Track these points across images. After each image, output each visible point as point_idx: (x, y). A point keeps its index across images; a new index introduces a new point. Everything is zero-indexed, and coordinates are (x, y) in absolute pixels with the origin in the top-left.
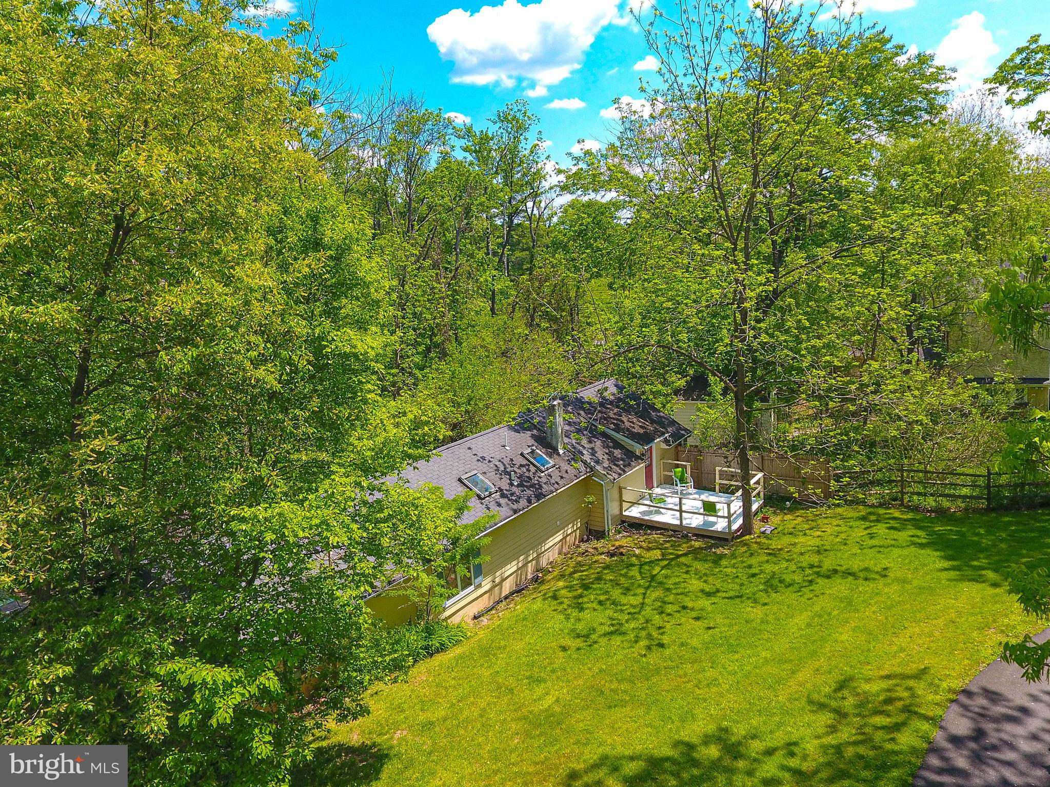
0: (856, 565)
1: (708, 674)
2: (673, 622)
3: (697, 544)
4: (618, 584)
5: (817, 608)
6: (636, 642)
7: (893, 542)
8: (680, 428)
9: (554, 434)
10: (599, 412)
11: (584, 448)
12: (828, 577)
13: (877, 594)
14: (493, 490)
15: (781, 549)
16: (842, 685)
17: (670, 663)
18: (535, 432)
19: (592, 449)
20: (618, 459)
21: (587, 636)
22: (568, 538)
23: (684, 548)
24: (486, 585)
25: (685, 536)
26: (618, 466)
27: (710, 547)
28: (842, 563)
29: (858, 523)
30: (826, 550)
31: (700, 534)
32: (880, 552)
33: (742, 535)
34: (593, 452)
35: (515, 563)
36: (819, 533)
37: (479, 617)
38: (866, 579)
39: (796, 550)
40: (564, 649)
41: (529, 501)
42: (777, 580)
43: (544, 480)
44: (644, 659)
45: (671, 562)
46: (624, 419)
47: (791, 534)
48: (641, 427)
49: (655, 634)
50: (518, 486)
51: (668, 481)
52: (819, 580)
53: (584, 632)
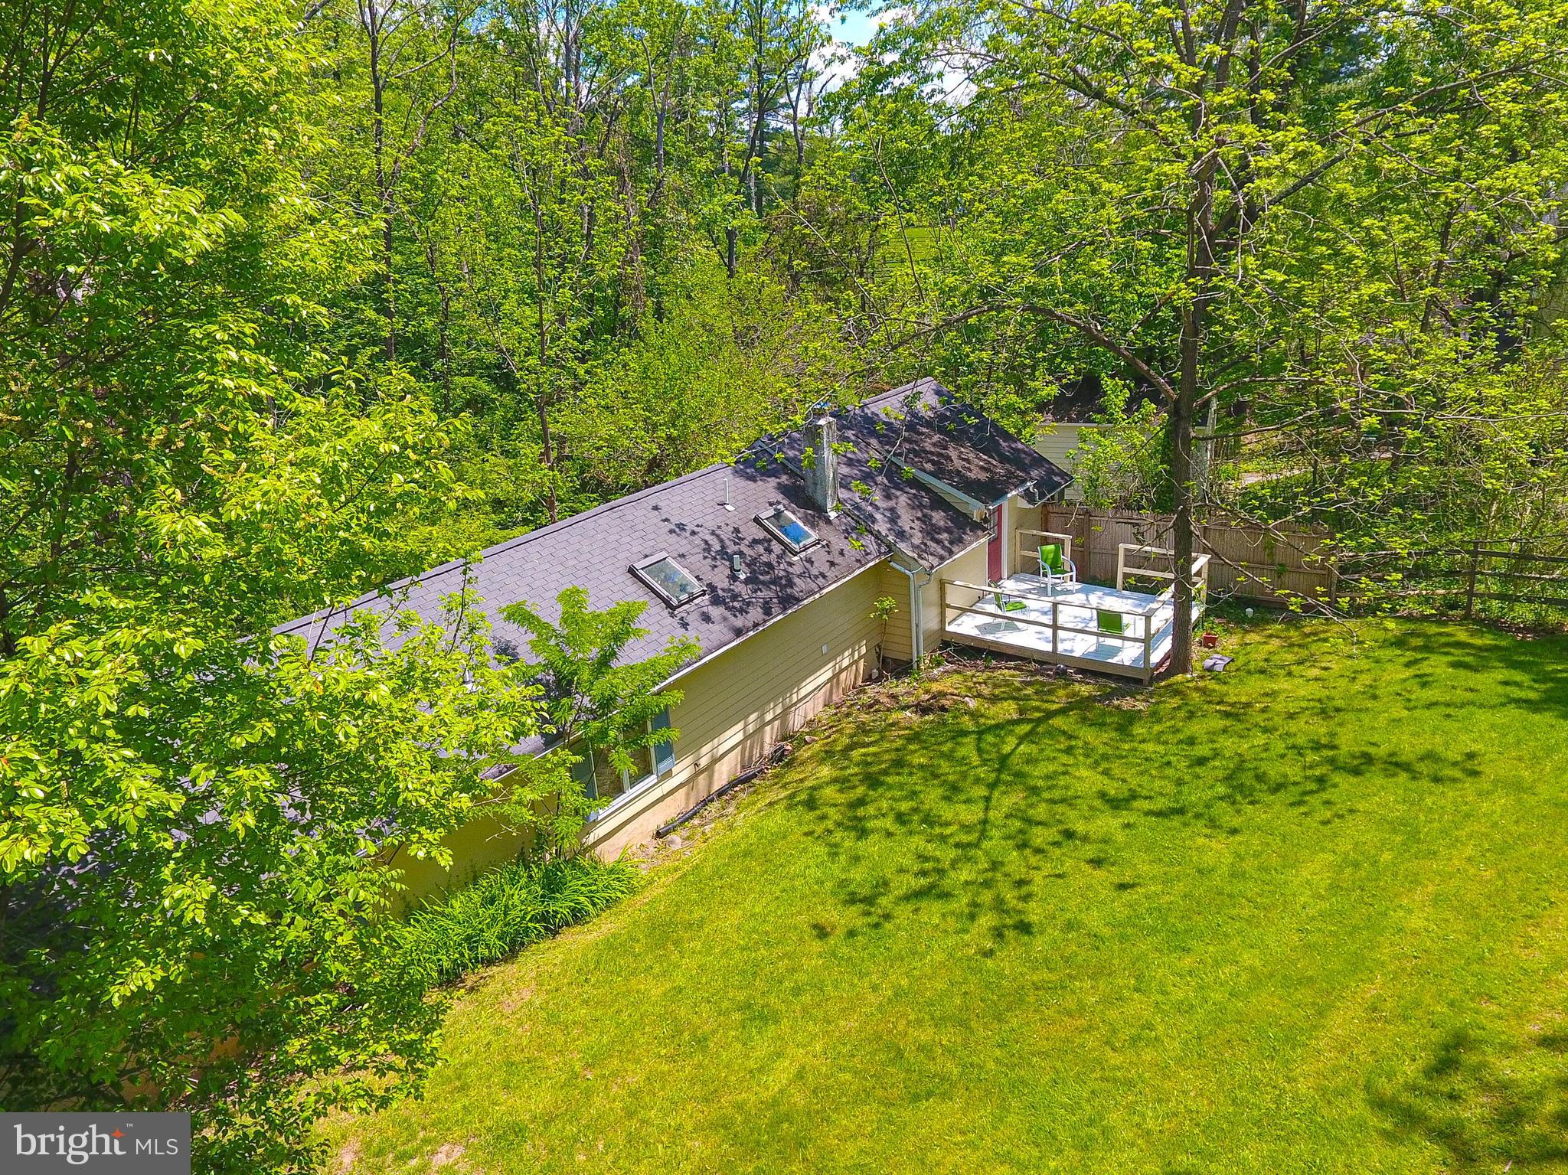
0: (1409, 745)
1: (1130, 1009)
2: (1048, 868)
3: (1085, 690)
4: (936, 776)
5: (1345, 846)
6: (972, 917)
7: (1470, 696)
8: (1051, 470)
9: (818, 482)
10: (906, 440)
11: (877, 508)
12: (1356, 772)
13: (1467, 816)
14: (696, 590)
15: (1248, 705)
16: (1445, 1063)
17: (1046, 975)
18: (784, 479)
19: (892, 510)
20: (939, 530)
21: (869, 900)
22: (843, 676)
23: (1060, 698)
24: (682, 770)
25: (1062, 674)
26: (938, 542)
27: (1109, 696)
28: (1376, 738)
29: (1389, 653)
30: (1338, 710)
31: (1090, 669)
32: (1448, 716)
33: (1170, 673)
34: (894, 519)
35: (740, 725)
36: (1315, 672)
37: (667, 832)
38: (1437, 780)
39: (1279, 706)
40: (822, 932)
41: (768, 612)
42: (1251, 774)
43: (797, 569)
44: (990, 963)
45: (1037, 726)
46: (953, 454)
47: (1262, 672)
48: (982, 468)
49: (1010, 896)
50: (747, 582)
51: (1030, 568)
52: (1337, 778)
53: (865, 891)
